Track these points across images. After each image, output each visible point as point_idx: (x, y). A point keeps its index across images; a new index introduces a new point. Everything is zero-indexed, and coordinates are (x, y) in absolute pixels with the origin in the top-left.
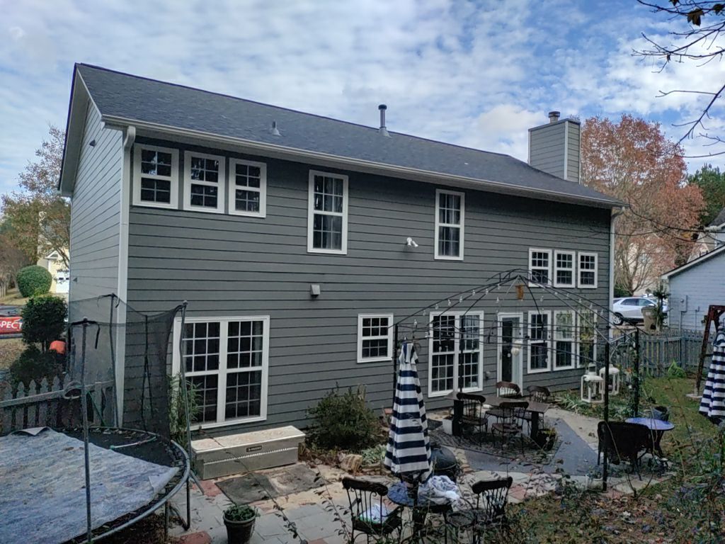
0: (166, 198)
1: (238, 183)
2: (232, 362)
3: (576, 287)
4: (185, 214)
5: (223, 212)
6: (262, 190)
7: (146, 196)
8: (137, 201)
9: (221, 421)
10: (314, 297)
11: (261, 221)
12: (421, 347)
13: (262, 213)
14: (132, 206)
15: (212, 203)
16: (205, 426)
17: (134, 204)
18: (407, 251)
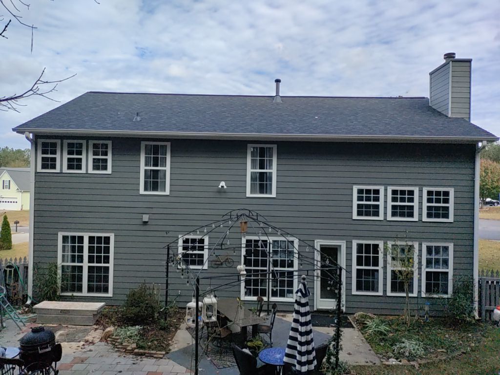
0: (54, 167)
1: (94, 155)
2: (91, 259)
3: (420, 220)
4: (63, 175)
5: (85, 172)
6: (109, 157)
7: (44, 166)
8: (39, 170)
9: (85, 293)
10: (145, 223)
11: (109, 176)
12: (233, 262)
13: (109, 171)
14: (36, 173)
15: (79, 167)
16: (75, 294)
17: (38, 171)
18: (221, 191)
